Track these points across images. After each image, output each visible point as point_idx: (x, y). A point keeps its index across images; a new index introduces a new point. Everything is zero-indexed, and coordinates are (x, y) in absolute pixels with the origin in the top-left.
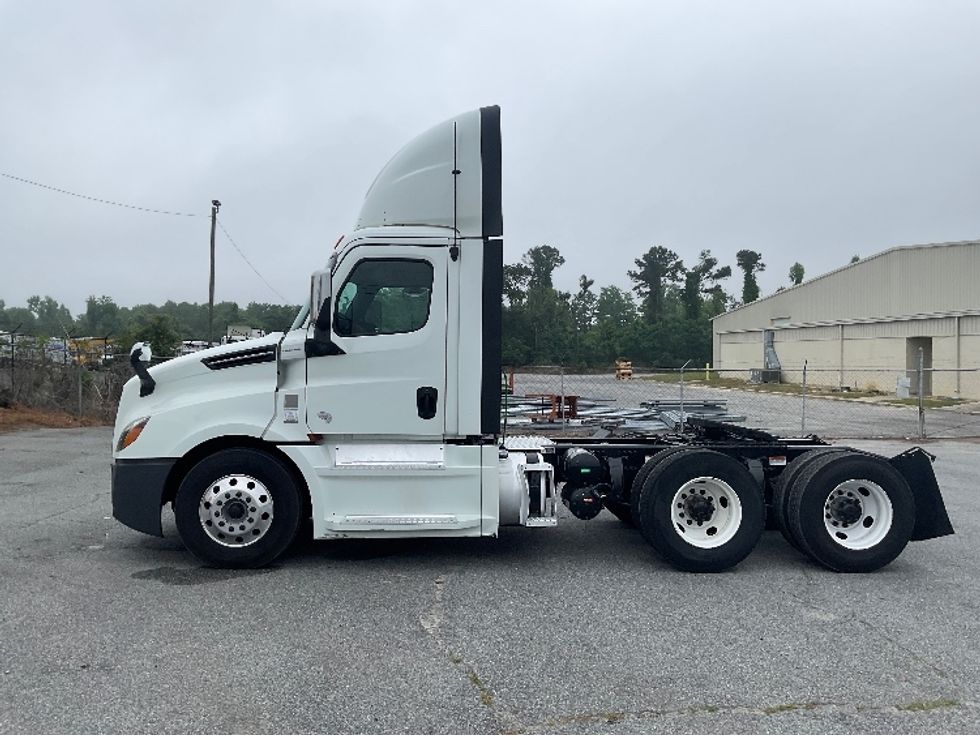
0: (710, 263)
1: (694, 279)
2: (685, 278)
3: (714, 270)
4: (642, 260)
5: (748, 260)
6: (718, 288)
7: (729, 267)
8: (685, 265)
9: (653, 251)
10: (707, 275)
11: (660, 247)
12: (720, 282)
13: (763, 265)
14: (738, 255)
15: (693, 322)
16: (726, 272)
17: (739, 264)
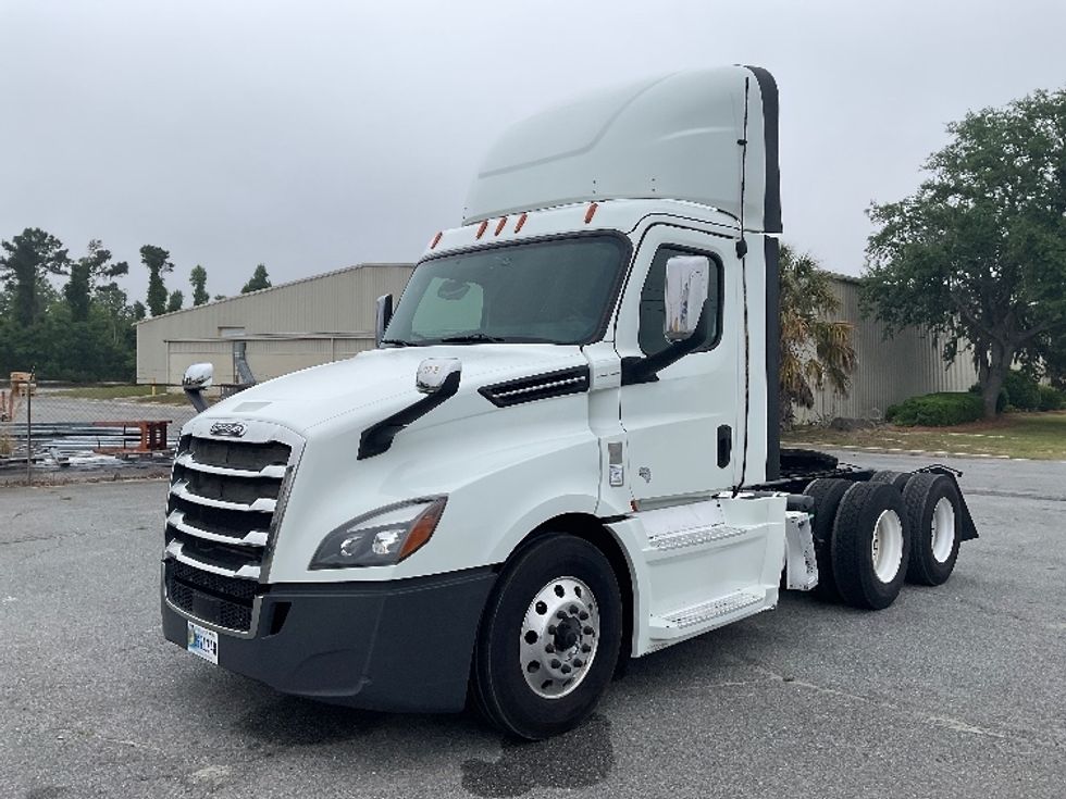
0: (104, 256)
1: (82, 273)
2: (69, 270)
3: (108, 264)
4: (11, 243)
5: (155, 258)
6: (114, 286)
7: (125, 263)
8: (68, 256)
9: (28, 232)
10: (98, 270)
11: (38, 230)
12: (115, 279)
13: (171, 265)
14: (142, 250)
15: (84, 324)
16: (122, 268)
17: (144, 261)
